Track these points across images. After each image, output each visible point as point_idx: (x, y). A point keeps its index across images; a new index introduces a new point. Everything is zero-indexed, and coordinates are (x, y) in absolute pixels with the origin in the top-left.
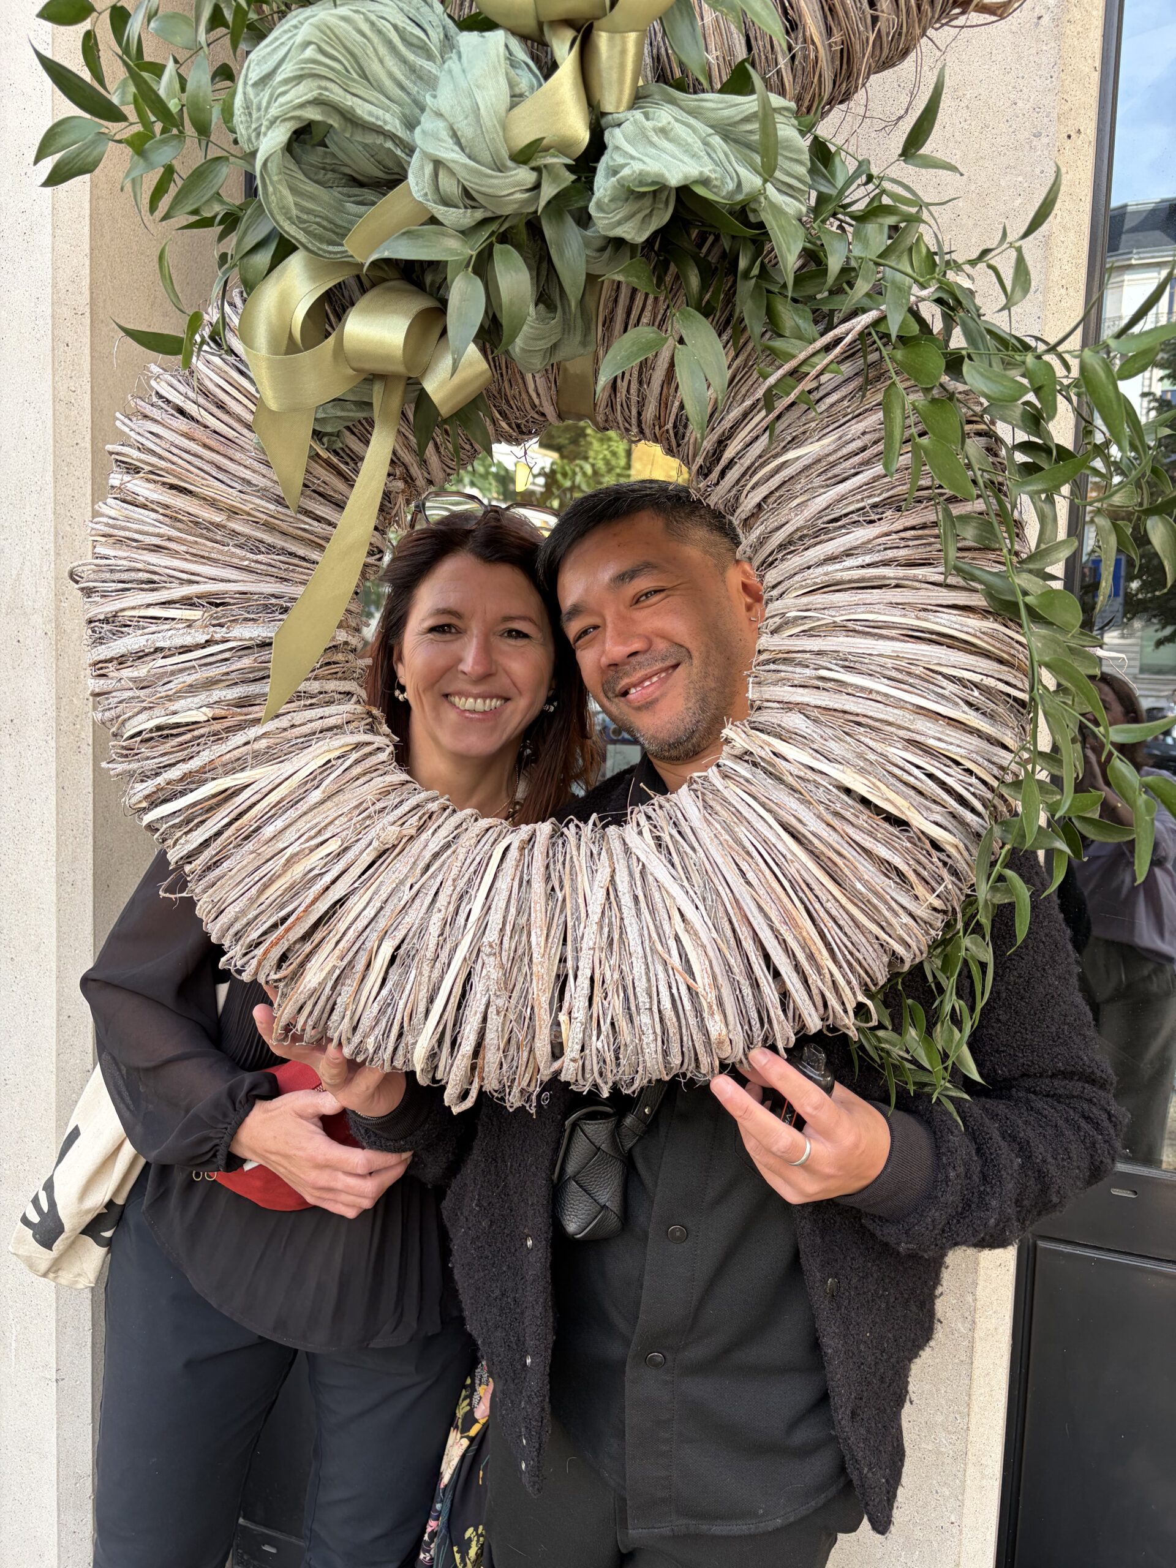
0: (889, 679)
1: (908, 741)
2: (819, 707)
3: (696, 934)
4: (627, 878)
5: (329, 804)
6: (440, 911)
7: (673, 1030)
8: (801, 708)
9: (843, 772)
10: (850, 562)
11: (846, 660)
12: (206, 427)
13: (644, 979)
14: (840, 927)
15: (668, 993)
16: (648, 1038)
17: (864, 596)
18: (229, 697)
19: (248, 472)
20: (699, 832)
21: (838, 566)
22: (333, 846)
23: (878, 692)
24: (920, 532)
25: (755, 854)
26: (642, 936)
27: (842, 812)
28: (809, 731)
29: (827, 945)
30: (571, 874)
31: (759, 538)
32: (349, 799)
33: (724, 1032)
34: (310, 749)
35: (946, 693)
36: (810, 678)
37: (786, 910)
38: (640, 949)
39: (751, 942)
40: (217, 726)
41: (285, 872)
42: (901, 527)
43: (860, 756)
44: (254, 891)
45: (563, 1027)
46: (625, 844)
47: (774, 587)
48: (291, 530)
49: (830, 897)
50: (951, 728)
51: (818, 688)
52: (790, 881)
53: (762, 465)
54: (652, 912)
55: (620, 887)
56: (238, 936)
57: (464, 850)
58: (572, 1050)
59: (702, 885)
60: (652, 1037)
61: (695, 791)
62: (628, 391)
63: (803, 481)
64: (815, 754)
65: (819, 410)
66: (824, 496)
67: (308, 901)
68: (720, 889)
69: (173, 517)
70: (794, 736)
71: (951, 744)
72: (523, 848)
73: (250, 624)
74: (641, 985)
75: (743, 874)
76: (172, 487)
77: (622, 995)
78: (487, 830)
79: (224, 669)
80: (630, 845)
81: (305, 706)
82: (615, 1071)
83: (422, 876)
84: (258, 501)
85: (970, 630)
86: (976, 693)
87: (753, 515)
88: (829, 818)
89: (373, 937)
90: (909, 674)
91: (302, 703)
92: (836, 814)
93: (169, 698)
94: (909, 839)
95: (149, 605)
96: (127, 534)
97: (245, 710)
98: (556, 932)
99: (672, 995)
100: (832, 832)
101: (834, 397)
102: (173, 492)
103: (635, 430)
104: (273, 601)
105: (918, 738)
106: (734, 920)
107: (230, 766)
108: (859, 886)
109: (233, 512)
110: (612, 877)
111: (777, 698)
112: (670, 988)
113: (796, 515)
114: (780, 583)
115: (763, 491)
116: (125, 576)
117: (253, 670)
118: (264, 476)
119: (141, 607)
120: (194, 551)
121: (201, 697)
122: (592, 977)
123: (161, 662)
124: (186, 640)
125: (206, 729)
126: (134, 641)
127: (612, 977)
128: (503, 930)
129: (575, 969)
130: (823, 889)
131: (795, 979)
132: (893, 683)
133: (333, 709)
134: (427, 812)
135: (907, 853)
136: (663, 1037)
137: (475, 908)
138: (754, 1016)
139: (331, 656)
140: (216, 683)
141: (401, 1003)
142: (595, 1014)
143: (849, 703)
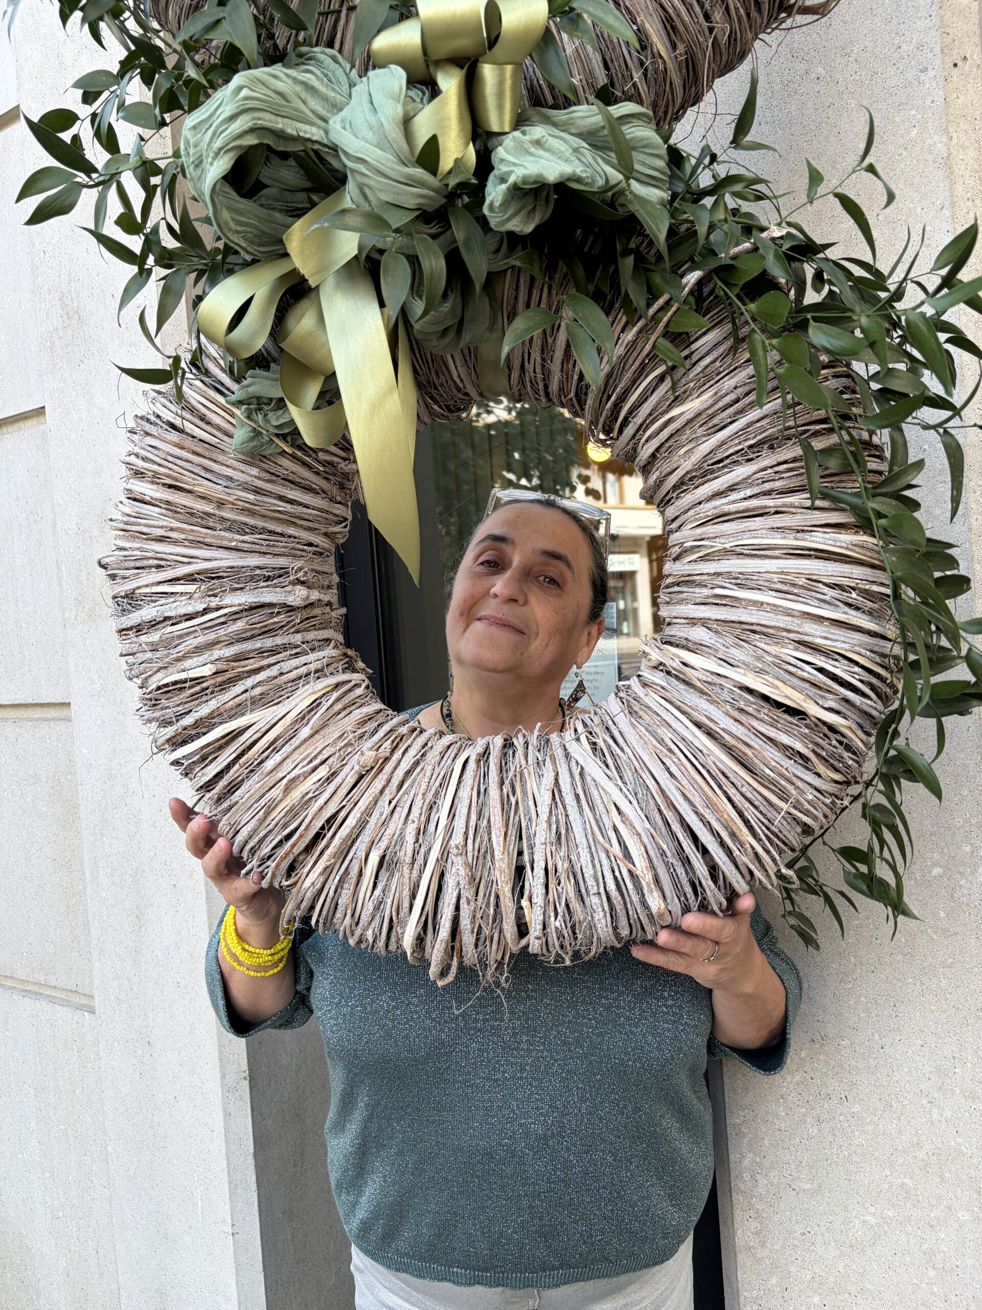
0: (776, 591)
1: (798, 642)
2: (719, 620)
3: (631, 825)
4: (569, 780)
5: (317, 737)
6: (414, 822)
7: (619, 907)
8: (704, 622)
9: (744, 675)
10: (734, 496)
11: (737, 578)
12: (194, 437)
13: (590, 866)
14: (757, 808)
15: (612, 877)
16: (599, 915)
17: (748, 524)
18: (227, 655)
19: (229, 470)
20: (628, 736)
21: (724, 501)
22: (323, 772)
23: (768, 604)
24: (791, 465)
25: (677, 752)
26: (585, 829)
27: (746, 708)
28: (713, 642)
29: (747, 822)
30: (521, 781)
31: (655, 482)
32: (333, 732)
33: (663, 906)
34: (298, 692)
35: (827, 598)
36: (708, 597)
37: (706, 795)
38: (584, 841)
39: (679, 826)
40: (220, 679)
41: (285, 797)
42: (775, 463)
43: (758, 659)
44: (261, 813)
45: (526, 911)
46: (565, 750)
47: (673, 520)
48: (268, 513)
49: (744, 783)
50: (835, 627)
51: (717, 604)
52: (708, 771)
53: (653, 422)
54: (592, 808)
55: (563, 789)
56: (253, 851)
57: (430, 767)
58: (535, 929)
59: (633, 782)
60: (602, 914)
61: (621, 698)
62: (535, 372)
63: (688, 432)
64: (719, 661)
65: (695, 373)
66: (707, 443)
67: (307, 821)
68: (648, 782)
69: (171, 511)
70: (700, 647)
71: (837, 641)
72: (480, 760)
73: (238, 592)
74: (589, 872)
75: (668, 769)
76: (170, 486)
77: (572, 880)
78: (449, 747)
79: (222, 632)
80: (570, 750)
81: (291, 655)
82: (573, 944)
83: (398, 792)
84: (240, 493)
85: (843, 544)
86: (854, 595)
87: (649, 463)
88: (736, 714)
89: (360, 846)
90: (794, 585)
91: (288, 653)
92: (741, 710)
93: (180, 659)
94: (807, 726)
95: (157, 584)
96: (139, 528)
97: (243, 663)
98: (512, 832)
99: (615, 878)
100: (739, 727)
101: (708, 360)
102: (171, 490)
103: (544, 400)
104: (258, 572)
105: (806, 638)
106: (662, 808)
107: (232, 712)
108: (767, 771)
109: (221, 504)
110: (556, 780)
111: (683, 615)
112: (613, 871)
113: (685, 461)
114: (677, 517)
115: (655, 443)
116: (138, 564)
117: (246, 631)
118: (243, 472)
119: (153, 584)
120: (191, 538)
121: (205, 656)
122: (546, 870)
123: (170, 629)
124: (190, 609)
125: (212, 682)
126: (147, 613)
127: (562, 866)
128: (466, 833)
129: (531, 862)
130: (737, 776)
131: (722, 854)
132: (779, 594)
133: (316, 655)
134: (399, 735)
135: (807, 738)
136: (612, 914)
137: (442, 817)
138: (689, 889)
139: (310, 612)
140: (217, 644)
141: (389, 901)
142: (551, 899)
143: (745, 615)
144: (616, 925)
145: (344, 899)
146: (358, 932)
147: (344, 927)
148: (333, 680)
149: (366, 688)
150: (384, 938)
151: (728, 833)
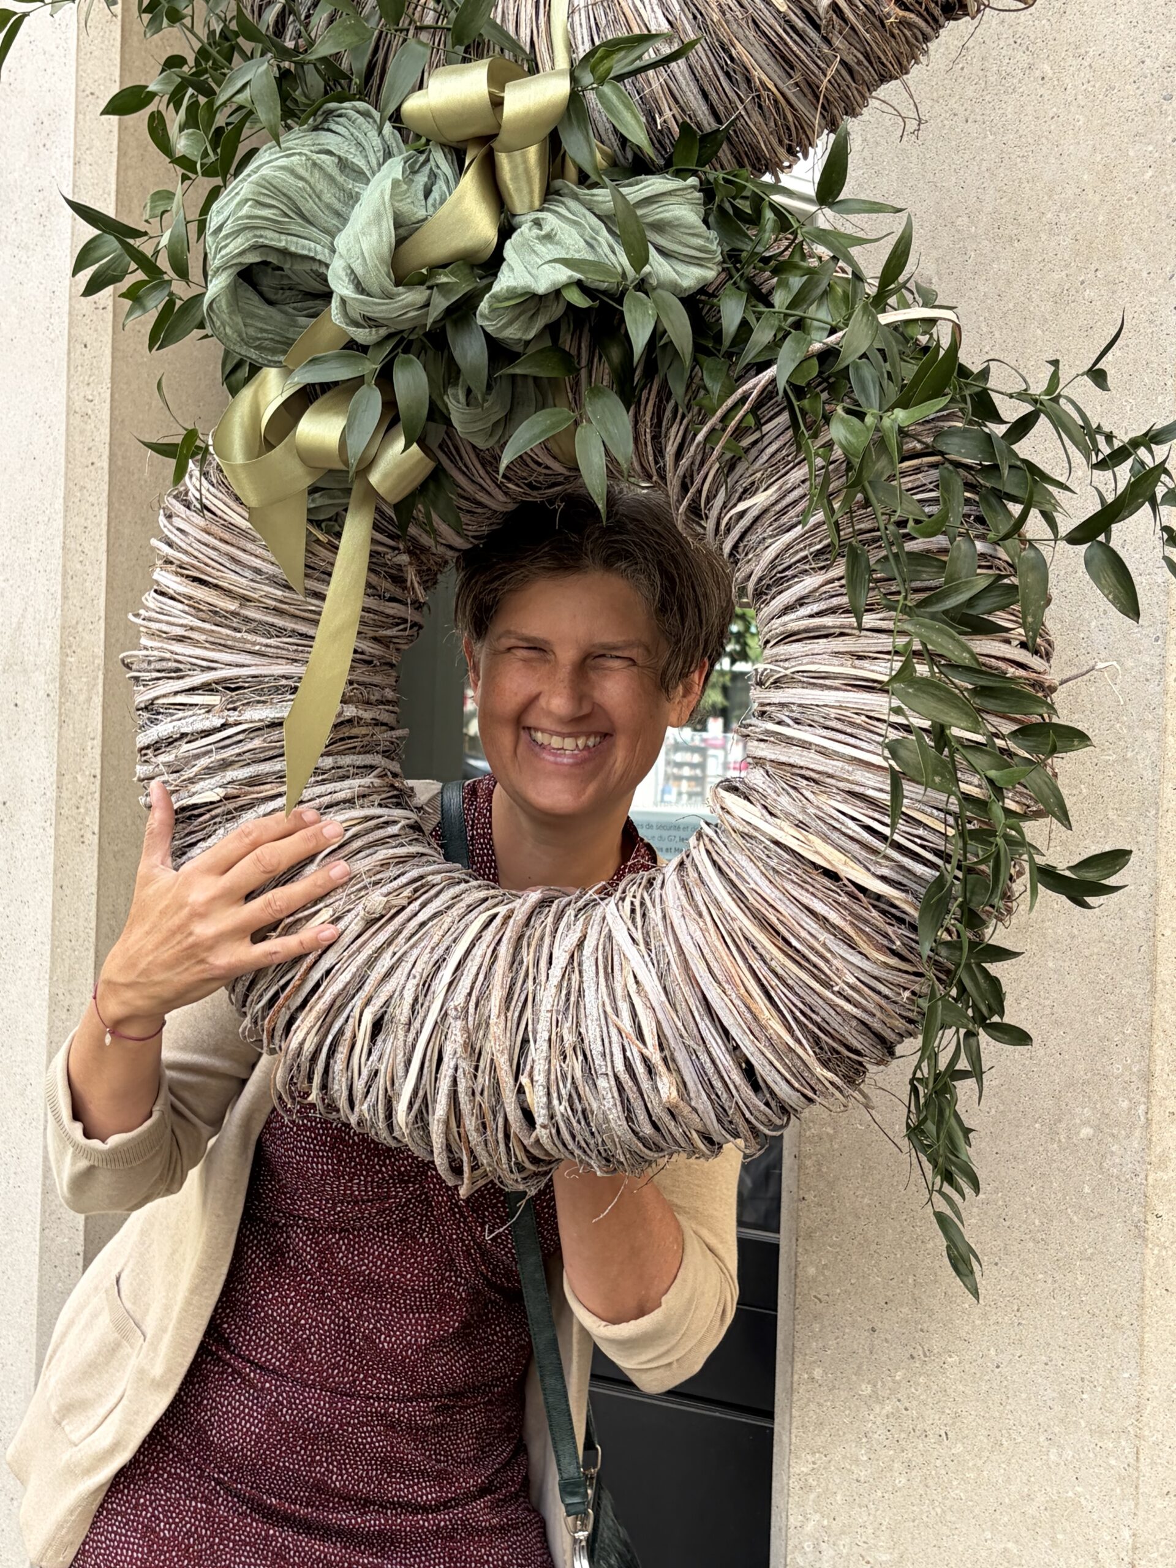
0: (828, 729)
1: (849, 792)
2: (774, 761)
3: (646, 995)
4: (593, 945)
6: (415, 977)
7: (632, 1093)
8: (762, 763)
10: (803, 611)
11: (796, 712)
13: (599, 1042)
14: (790, 988)
15: (621, 1056)
17: (811, 646)
18: (242, 777)
19: (258, 561)
21: (792, 616)
23: (816, 745)
25: (704, 912)
26: (598, 998)
27: (780, 868)
28: (764, 787)
29: (775, 1006)
33: (675, 1093)
36: (765, 733)
37: (725, 966)
38: (595, 1013)
39: (697, 1003)
40: (231, 806)
43: (802, 810)
45: (527, 1090)
48: (298, 613)
51: (770, 742)
52: (733, 939)
54: (609, 975)
55: (584, 953)
57: (449, 920)
58: (541, 1117)
59: (658, 948)
60: (612, 1102)
63: (757, 531)
64: (763, 810)
65: (763, 460)
66: (775, 545)
68: (668, 948)
69: (195, 606)
70: (751, 793)
72: (510, 917)
73: (259, 707)
74: (597, 1048)
76: (195, 579)
77: (581, 1058)
78: (483, 901)
79: (237, 751)
80: (606, 911)
81: (317, 781)
83: (405, 945)
84: (267, 588)
88: (770, 874)
89: (358, 1001)
90: (852, 724)
91: (316, 778)
92: (776, 871)
93: (192, 781)
94: (847, 893)
95: (176, 693)
96: (157, 626)
97: (257, 788)
98: (520, 997)
99: (625, 1057)
100: (774, 889)
101: (774, 447)
102: (194, 583)
104: (284, 682)
108: (794, 942)
109: (245, 600)
110: (582, 940)
112: (624, 1050)
113: (756, 565)
116: (159, 666)
117: (264, 750)
118: (273, 563)
119: (172, 693)
120: (211, 639)
121: (217, 778)
122: (550, 1040)
123: (186, 747)
124: (207, 724)
125: (222, 809)
126: (164, 728)
127: (570, 1039)
128: (470, 994)
129: (535, 1032)
130: (764, 947)
131: (748, 1044)
132: (831, 734)
133: (347, 783)
134: (427, 883)
135: (845, 909)
136: (622, 1102)
137: (446, 974)
138: (718, 1084)
139: (346, 731)
140: (232, 763)
141: (382, 1068)
142: (553, 1077)
143: (794, 756)
144: (629, 1119)
145: (338, 1065)
146: (356, 1109)
147: (342, 1103)
148: (358, 813)
149: (410, 827)
150: (381, 1116)
151: (748, 1015)
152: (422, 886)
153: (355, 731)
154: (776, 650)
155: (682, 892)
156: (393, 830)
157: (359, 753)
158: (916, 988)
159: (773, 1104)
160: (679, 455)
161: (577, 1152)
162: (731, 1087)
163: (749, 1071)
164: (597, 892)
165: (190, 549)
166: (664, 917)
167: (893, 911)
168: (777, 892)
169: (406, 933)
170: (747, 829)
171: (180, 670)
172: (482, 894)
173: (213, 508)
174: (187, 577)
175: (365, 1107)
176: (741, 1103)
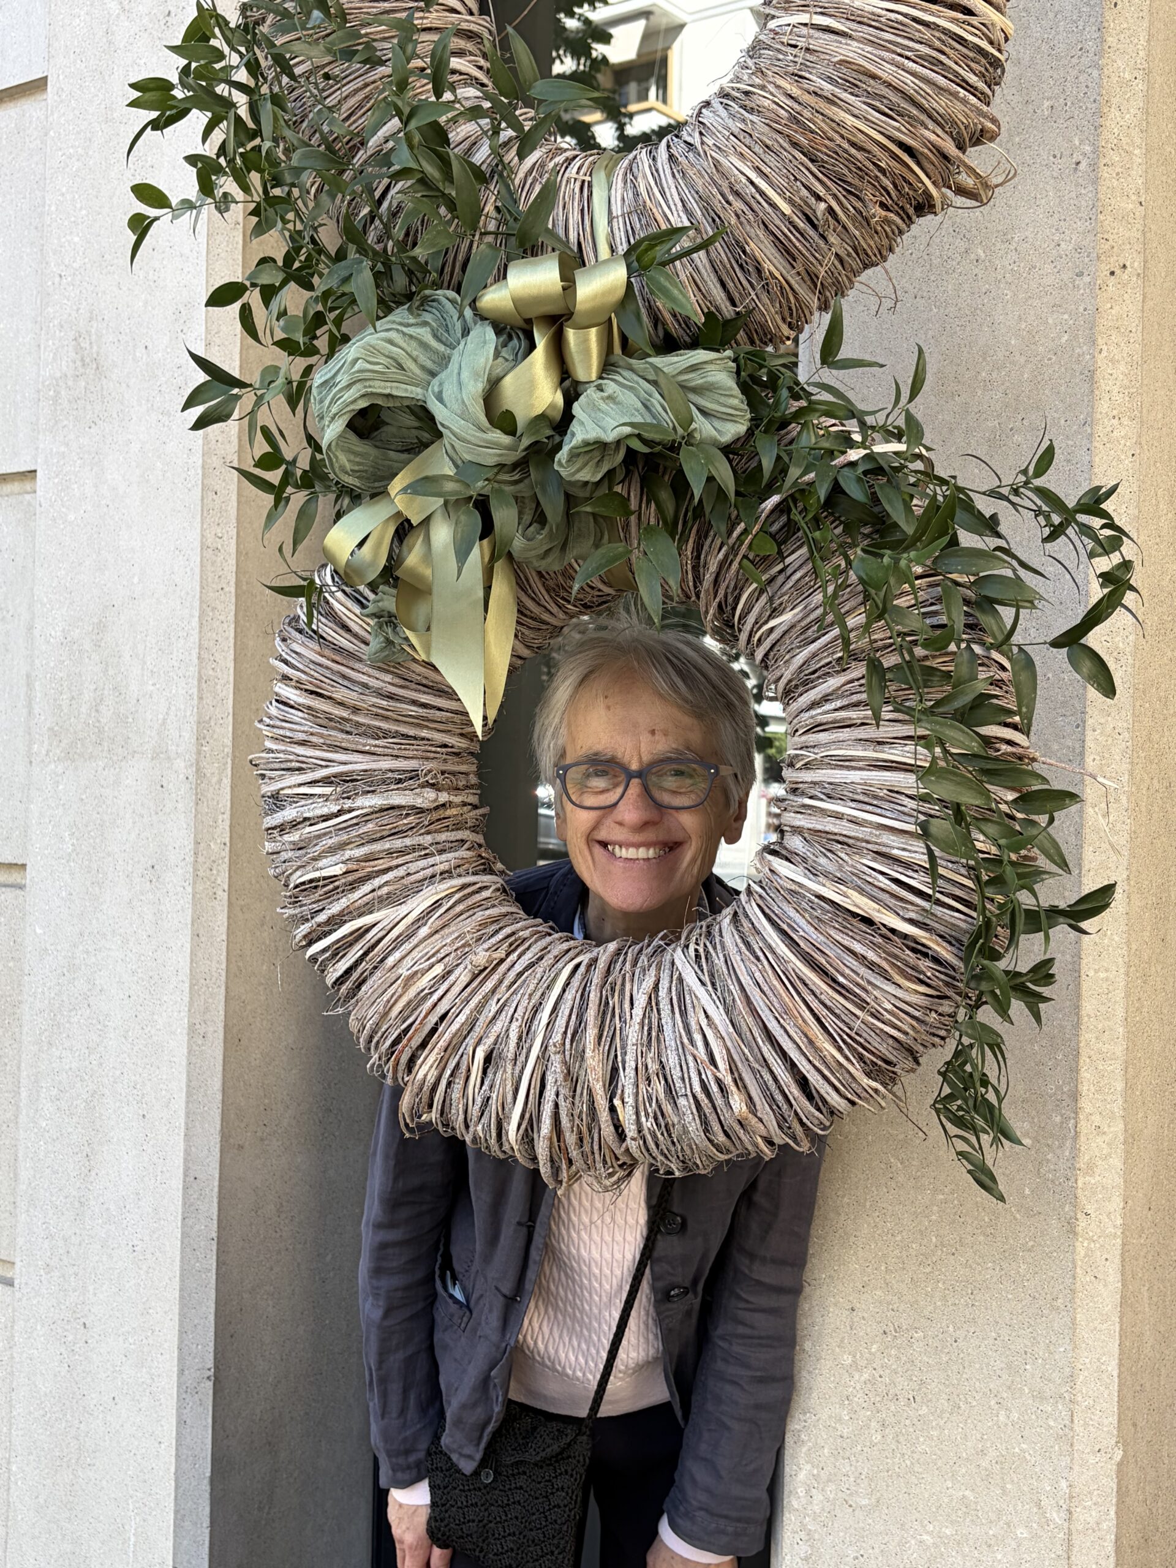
0: (857, 802)
1: (878, 854)
2: (811, 830)
3: (716, 1028)
4: (667, 985)
5: (435, 937)
6: (518, 1022)
7: (707, 1110)
9: (823, 885)
10: (827, 707)
11: (827, 788)
12: (334, 644)
13: (678, 1068)
14: (838, 1016)
15: (698, 1077)
16: (689, 1118)
17: (835, 735)
18: (358, 855)
19: (365, 677)
21: (820, 709)
22: (438, 969)
23: (848, 815)
25: (762, 957)
26: (675, 1035)
27: (823, 917)
28: (804, 851)
29: (825, 1029)
32: (453, 931)
33: (744, 1108)
34: (421, 893)
35: (906, 809)
36: (801, 807)
37: (785, 1001)
38: (673, 1043)
39: (759, 1031)
40: (350, 878)
41: (403, 993)
42: (861, 675)
43: (840, 869)
45: (619, 1110)
48: (400, 718)
49: (822, 991)
51: (809, 814)
52: (789, 979)
53: (760, 626)
54: (683, 1013)
55: (660, 992)
57: (542, 970)
58: (631, 1132)
59: (721, 987)
60: (692, 1117)
63: (787, 642)
64: (805, 870)
65: (789, 585)
66: (801, 655)
67: (422, 1015)
68: (732, 987)
69: (315, 715)
71: (915, 852)
72: (592, 965)
73: (369, 795)
74: (677, 1074)
75: (753, 977)
76: (312, 692)
77: (663, 1082)
78: (565, 952)
79: (354, 833)
80: (675, 957)
81: (421, 856)
83: (508, 991)
84: (374, 699)
88: (815, 922)
89: (470, 1041)
90: (877, 797)
91: (417, 854)
92: (820, 920)
93: (316, 858)
94: (882, 936)
96: (281, 732)
97: (372, 863)
98: (608, 1033)
99: (702, 1081)
100: (819, 935)
101: (799, 574)
102: (314, 696)
104: (390, 775)
105: (884, 849)
107: (362, 910)
108: (841, 979)
109: (356, 710)
110: (656, 985)
112: (700, 1074)
116: (283, 766)
117: (376, 832)
119: (295, 786)
120: (329, 742)
121: (338, 856)
122: (637, 1068)
123: (308, 829)
124: (325, 811)
125: (343, 881)
126: (289, 813)
127: (653, 1067)
128: (565, 1033)
129: (624, 1062)
130: (814, 984)
131: (805, 1062)
132: (860, 806)
133: (444, 857)
134: (519, 938)
135: (879, 948)
136: (700, 1117)
137: (544, 1016)
138: (779, 1098)
139: (441, 813)
140: (348, 844)
141: (494, 1096)
142: (641, 1099)
143: (830, 825)
144: (706, 1129)
145: (456, 1094)
146: (471, 1129)
147: (459, 1123)
148: (458, 882)
149: (498, 890)
150: (494, 1134)
151: (805, 1040)
152: (516, 940)
153: (449, 812)
154: (804, 738)
155: (739, 941)
156: (486, 894)
157: (453, 830)
158: (940, 1010)
159: (824, 1110)
160: (716, 582)
161: (660, 1158)
162: (791, 1098)
163: (803, 1083)
164: (662, 939)
165: (307, 669)
166: (726, 961)
167: (920, 947)
168: (822, 938)
169: (506, 983)
170: (794, 887)
171: (299, 769)
172: (565, 946)
173: (325, 635)
174: (306, 690)
175: (480, 1128)
176: (799, 1110)
